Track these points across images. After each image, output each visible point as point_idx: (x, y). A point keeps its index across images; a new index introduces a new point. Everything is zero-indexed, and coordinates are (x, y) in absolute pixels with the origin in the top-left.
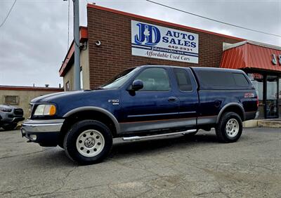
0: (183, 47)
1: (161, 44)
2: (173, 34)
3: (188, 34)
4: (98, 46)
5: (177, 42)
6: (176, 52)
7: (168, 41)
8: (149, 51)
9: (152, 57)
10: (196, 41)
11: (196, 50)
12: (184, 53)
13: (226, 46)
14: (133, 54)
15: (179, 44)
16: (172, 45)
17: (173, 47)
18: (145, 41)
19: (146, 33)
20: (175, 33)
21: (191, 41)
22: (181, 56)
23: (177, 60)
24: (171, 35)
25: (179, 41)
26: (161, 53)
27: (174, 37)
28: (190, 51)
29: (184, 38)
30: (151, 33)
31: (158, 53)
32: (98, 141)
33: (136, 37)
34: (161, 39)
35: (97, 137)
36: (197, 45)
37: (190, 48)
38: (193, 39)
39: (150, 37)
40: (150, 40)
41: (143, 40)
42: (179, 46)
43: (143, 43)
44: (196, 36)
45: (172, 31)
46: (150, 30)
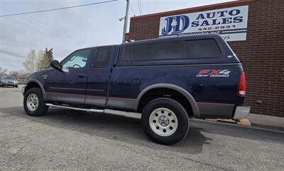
0: (221, 25)
6: (209, 33)
15: (214, 24)
17: (205, 29)
20: (208, 14)
28: (232, 28)
29: (222, 15)
30: (178, 22)
36: (245, 18)
38: (239, 13)
40: (177, 29)
41: (169, 31)
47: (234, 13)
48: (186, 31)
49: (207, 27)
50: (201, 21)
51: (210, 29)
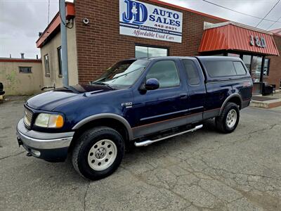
0: (168, 25)
1: (148, 23)
2: (159, 13)
3: (174, 12)
4: (86, 25)
5: (163, 21)
6: (162, 31)
7: (154, 20)
8: (137, 30)
9: (139, 36)
10: (180, 20)
11: (180, 29)
12: (169, 33)
13: (207, 25)
14: (121, 33)
15: (165, 22)
16: (158, 23)
18: (133, 20)
19: (134, 10)
20: (161, 11)
21: (176, 20)
22: (166, 35)
23: (162, 39)
24: (157, 14)
25: (165, 19)
26: (148, 32)
27: (160, 16)
28: (174, 30)
29: (169, 16)
30: (138, 11)
31: (145, 31)
32: (109, 150)
33: (124, 14)
34: (148, 17)
35: (109, 146)
36: (181, 24)
37: (174, 27)
38: (178, 18)
39: (138, 14)
40: (138, 19)
41: (130, 19)
42: (165, 25)
43: (131, 22)
44: (181, 15)
45: (159, 8)
46: (137, 8)
47: (176, 17)
48: (145, 24)
49: (161, 24)
50: (156, 17)
51: (162, 27)
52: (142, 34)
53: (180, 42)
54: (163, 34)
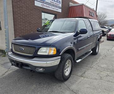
0: (56, 3)
6: (53, 5)
12: (56, 7)
17: (52, 2)
23: (53, 10)
28: (58, 6)
32: (68, 65)
36: (61, 2)
42: (55, 2)
48: (46, 1)
51: (54, 3)
52: (45, 6)
53: (61, 12)
54: (54, 7)
